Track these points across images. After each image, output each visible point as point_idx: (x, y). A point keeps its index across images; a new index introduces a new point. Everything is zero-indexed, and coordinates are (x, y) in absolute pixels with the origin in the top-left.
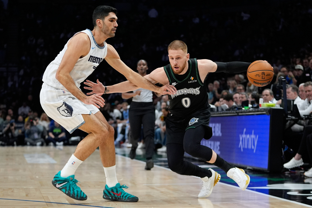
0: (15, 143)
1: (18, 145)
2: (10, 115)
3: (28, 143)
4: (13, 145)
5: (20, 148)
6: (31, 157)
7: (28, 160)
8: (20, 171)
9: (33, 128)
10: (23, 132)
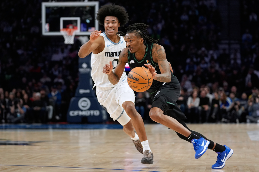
0: (237, 120)
1: (241, 122)
2: (233, 93)
3: (248, 121)
4: (235, 122)
5: (242, 125)
6: (254, 134)
7: (252, 137)
8: (244, 148)
9: (255, 106)
10: (246, 110)
